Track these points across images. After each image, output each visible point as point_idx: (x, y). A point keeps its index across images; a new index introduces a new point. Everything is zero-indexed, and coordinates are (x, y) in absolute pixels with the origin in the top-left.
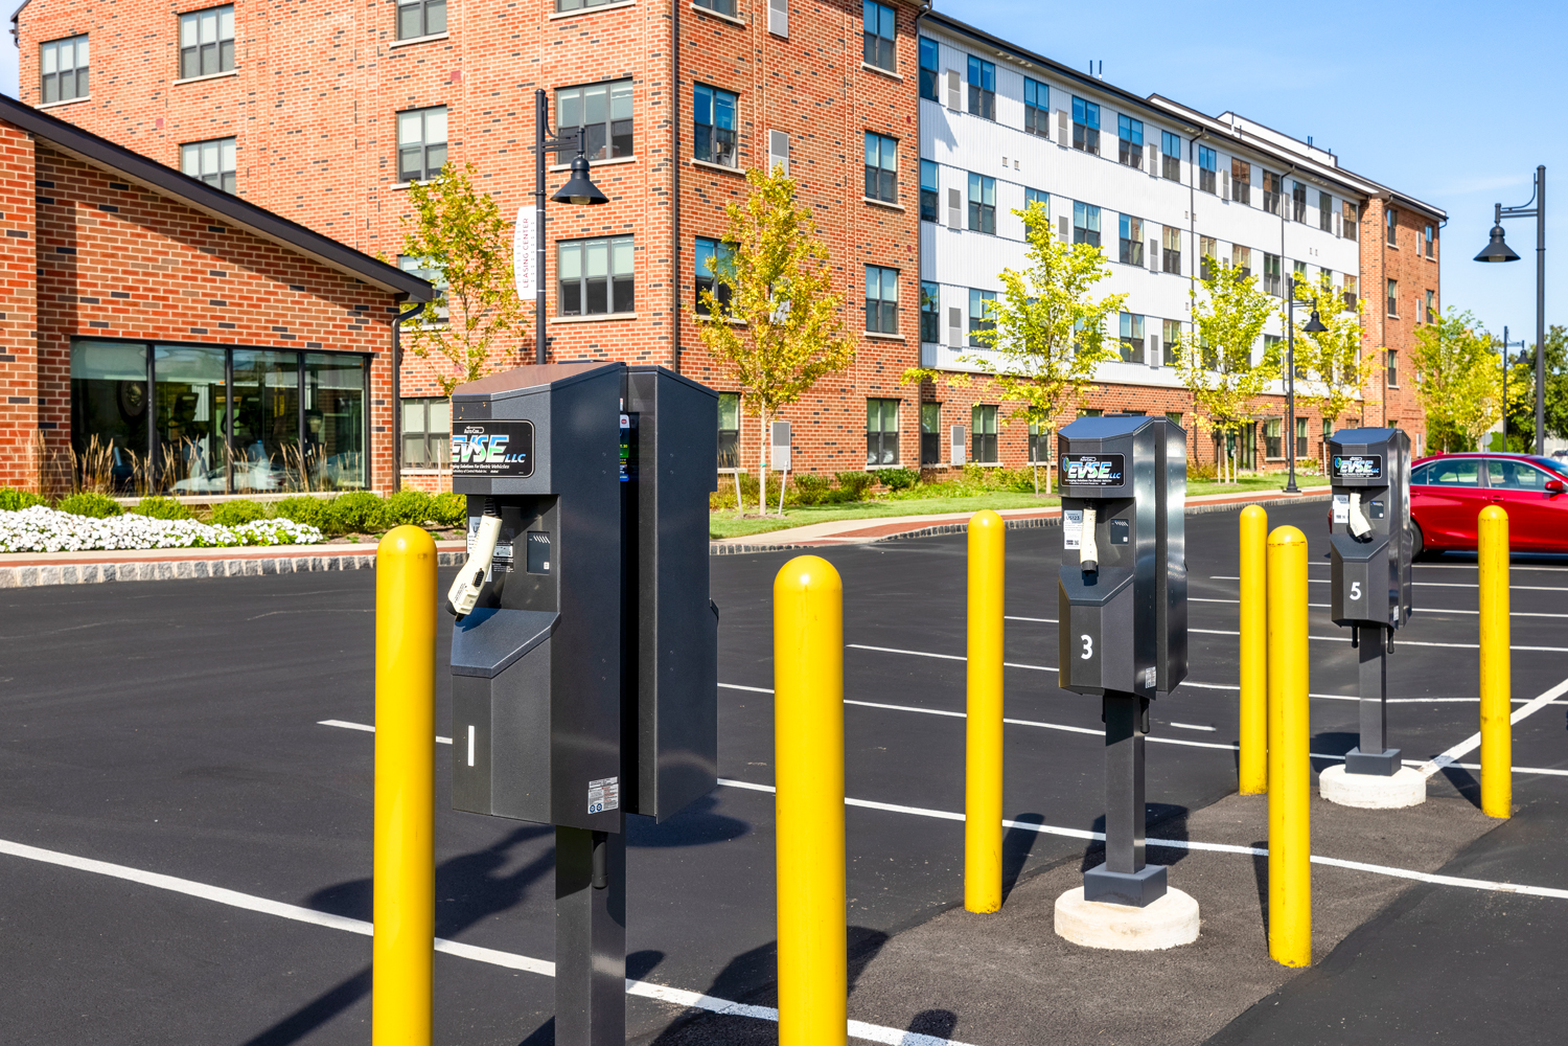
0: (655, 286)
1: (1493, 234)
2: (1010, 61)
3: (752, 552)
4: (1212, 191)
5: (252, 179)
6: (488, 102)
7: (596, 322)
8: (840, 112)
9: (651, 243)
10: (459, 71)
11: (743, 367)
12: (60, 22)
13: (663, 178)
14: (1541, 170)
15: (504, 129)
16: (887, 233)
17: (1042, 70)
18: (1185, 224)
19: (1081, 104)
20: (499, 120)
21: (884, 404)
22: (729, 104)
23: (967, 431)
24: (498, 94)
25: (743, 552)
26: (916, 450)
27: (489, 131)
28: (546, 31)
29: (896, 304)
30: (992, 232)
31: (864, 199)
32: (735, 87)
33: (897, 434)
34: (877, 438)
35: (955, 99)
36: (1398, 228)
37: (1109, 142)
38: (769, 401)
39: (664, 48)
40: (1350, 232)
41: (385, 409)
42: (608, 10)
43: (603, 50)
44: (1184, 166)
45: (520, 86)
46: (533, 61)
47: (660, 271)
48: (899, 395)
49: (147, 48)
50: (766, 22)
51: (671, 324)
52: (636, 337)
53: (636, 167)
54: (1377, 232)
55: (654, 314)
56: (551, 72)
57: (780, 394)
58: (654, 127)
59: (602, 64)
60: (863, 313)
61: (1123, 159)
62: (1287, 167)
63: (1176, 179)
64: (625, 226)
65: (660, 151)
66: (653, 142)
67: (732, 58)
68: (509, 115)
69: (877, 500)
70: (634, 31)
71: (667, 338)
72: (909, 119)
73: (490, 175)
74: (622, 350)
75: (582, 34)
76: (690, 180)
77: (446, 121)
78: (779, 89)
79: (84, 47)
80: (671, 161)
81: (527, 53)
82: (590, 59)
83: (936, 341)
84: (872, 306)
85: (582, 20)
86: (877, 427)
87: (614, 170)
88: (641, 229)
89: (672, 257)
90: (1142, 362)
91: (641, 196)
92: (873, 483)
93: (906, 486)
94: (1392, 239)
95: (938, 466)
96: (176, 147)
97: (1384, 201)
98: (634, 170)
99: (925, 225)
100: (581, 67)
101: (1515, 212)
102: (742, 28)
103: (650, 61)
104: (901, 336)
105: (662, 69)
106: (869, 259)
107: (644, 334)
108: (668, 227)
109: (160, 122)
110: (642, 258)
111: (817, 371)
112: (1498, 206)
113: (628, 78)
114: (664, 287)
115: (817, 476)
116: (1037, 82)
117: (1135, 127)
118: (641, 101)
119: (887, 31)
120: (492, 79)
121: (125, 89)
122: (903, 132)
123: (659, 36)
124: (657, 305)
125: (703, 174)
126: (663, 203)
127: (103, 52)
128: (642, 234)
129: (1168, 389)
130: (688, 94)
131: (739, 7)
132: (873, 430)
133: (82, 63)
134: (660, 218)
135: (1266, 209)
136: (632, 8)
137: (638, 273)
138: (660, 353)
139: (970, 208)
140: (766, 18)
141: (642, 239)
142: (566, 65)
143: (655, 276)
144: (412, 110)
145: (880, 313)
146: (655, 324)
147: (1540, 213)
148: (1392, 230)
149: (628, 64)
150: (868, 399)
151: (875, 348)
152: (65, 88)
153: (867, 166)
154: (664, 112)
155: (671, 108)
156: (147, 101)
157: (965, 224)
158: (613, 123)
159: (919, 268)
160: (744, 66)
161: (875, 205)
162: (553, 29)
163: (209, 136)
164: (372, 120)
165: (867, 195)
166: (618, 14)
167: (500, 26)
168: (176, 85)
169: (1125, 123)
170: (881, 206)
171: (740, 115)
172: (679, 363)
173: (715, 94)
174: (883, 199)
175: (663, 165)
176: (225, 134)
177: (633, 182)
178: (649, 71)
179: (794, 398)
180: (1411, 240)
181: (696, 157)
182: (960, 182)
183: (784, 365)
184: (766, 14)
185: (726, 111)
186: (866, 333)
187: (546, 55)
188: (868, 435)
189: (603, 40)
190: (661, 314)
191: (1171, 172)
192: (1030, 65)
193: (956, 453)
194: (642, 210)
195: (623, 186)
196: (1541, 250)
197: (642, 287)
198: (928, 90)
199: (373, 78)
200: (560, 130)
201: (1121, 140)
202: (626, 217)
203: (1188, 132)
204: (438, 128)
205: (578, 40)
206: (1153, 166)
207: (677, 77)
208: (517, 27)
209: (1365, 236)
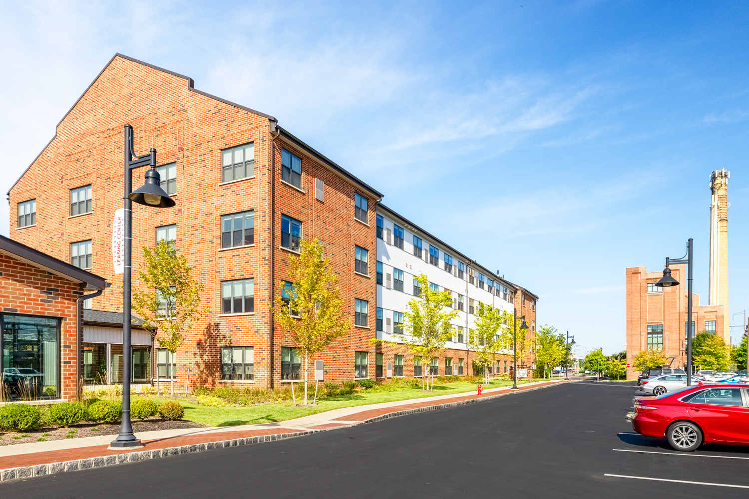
0: (262, 300)
1: (665, 272)
2: (409, 229)
3: (288, 438)
4: (473, 284)
5: (98, 257)
6: (193, 222)
7: (237, 316)
8: (346, 236)
9: (261, 282)
10: (181, 209)
11: (296, 334)
12: (25, 194)
13: (267, 253)
14: (690, 241)
15: (200, 233)
16: (365, 286)
17: (421, 234)
18: (465, 294)
19: (433, 248)
20: (197, 230)
21: (362, 354)
22: (298, 226)
23: (393, 364)
24: (197, 218)
25: (282, 438)
26: (374, 371)
27: (193, 234)
28: (217, 191)
29: (367, 314)
30: (402, 291)
31: (355, 272)
32: (300, 219)
33: (367, 365)
34: (359, 367)
35: (389, 239)
36: (525, 300)
37: (441, 263)
38: (309, 350)
39: (267, 196)
40: (511, 302)
41: (72, 351)
42: (243, 181)
43: (241, 198)
44: (465, 274)
45: (206, 215)
46: (212, 204)
47: (265, 294)
48: (368, 351)
49: (58, 204)
50: (314, 194)
51: (270, 317)
52: (254, 323)
53: (255, 249)
54: (520, 301)
55: (262, 313)
56: (219, 208)
57: (314, 347)
58: (263, 231)
59: (241, 204)
60: (354, 317)
61: (446, 269)
62: (495, 277)
63: (462, 278)
64: (250, 274)
65: (265, 241)
66: (262, 237)
67: (299, 206)
68: (202, 227)
69: (359, 394)
70: (254, 189)
71: (268, 323)
72: (372, 243)
73: (193, 253)
74: (248, 328)
75: (232, 192)
76: (279, 256)
77: (176, 231)
78: (320, 223)
79: (34, 204)
80: (270, 246)
81: (209, 200)
82: (236, 202)
83: (382, 330)
84: (357, 315)
85: (232, 186)
86: (359, 362)
87: (246, 250)
88: (257, 276)
89: (270, 288)
90: (451, 341)
91: (257, 261)
92: (357, 386)
93: (371, 387)
94: (524, 304)
95: (382, 378)
96: (69, 244)
97: (522, 291)
98: (254, 250)
99: (378, 286)
100: (232, 206)
101: (676, 261)
102: (304, 194)
103: (261, 202)
104: (369, 327)
105: (266, 206)
106: (356, 296)
107: (257, 322)
108: (268, 275)
109: (62, 234)
110: (257, 288)
111: (332, 336)
112: (667, 259)
113: (252, 210)
114: (267, 301)
115: (335, 383)
116: (418, 238)
117: (450, 258)
118: (257, 220)
119: (364, 207)
120: (195, 212)
121: (50, 221)
122: (370, 248)
123: (265, 191)
124: (264, 309)
125: (285, 253)
126: (266, 264)
127: (41, 206)
128: (257, 278)
129: (459, 350)
130: (278, 218)
131: (302, 185)
132: (357, 364)
133: (34, 211)
134: (265, 271)
135: (489, 291)
136: (254, 179)
137: (255, 295)
138: (264, 329)
139: (394, 281)
140: (314, 192)
141: (257, 280)
142: (226, 205)
143: (262, 296)
144: (162, 226)
145: (360, 318)
146: (262, 317)
147: (690, 262)
148: (524, 301)
149: (252, 204)
150: (356, 351)
151: (359, 332)
152: (27, 220)
153: (356, 259)
154: (267, 224)
155: (270, 223)
156: (58, 226)
157: (392, 287)
158: (245, 230)
159: (376, 301)
160: (304, 210)
161: (359, 275)
162: (221, 191)
163: (81, 239)
164: (146, 231)
165: (356, 271)
166: (248, 182)
167: (198, 189)
168: (69, 219)
169: (447, 257)
170: (361, 276)
171: (302, 231)
172: (273, 334)
173: (291, 220)
174: (362, 273)
175: (266, 247)
176: (87, 238)
177: (254, 255)
178: (261, 206)
179: (321, 349)
180: (529, 304)
181: (282, 246)
182: (391, 271)
183: (315, 333)
184: (314, 190)
185: (296, 229)
186: (355, 325)
187: (218, 201)
188: (356, 366)
189: (241, 194)
190: (265, 313)
191: (461, 275)
192: (416, 231)
193: (389, 373)
194: (257, 267)
195: (249, 257)
196: (690, 280)
197: (257, 301)
198: (379, 235)
199: (146, 213)
200: (223, 233)
201: (445, 262)
202: (250, 270)
203: (466, 263)
204: (172, 234)
205: (231, 194)
206: (455, 273)
207: (273, 210)
208: (205, 189)
209: (516, 302)
